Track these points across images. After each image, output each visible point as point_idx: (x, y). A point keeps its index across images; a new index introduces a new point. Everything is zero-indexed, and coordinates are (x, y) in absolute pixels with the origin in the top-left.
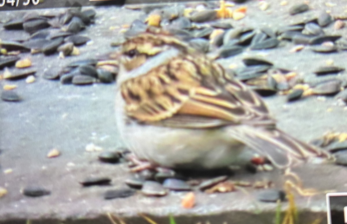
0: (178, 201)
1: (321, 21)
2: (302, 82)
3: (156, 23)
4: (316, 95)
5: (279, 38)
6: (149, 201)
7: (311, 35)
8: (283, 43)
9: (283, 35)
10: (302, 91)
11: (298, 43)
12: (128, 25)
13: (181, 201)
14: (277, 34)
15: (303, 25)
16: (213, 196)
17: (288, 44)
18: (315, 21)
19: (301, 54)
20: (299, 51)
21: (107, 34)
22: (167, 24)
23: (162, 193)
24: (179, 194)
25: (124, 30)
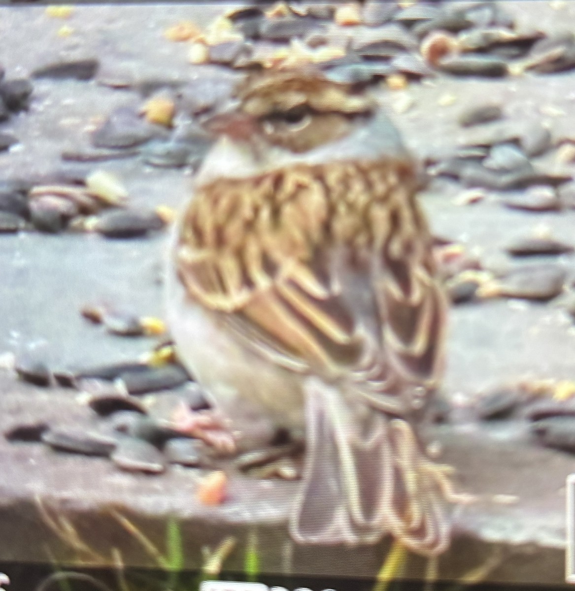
0: (189, 486)
1: (530, 142)
2: (476, 266)
3: (163, 117)
4: (506, 296)
5: (433, 171)
6: (125, 481)
7: (503, 171)
8: (439, 183)
9: (442, 167)
10: (475, 285)
11: (473, 184)
12: (100, 118)
13: (195, 488)
14: (429, 163)
15: (487, 147)
16: (267, 485)
17: (451, 187)
18: (515, 142)
19: (477, 209)
20: (474, 201)
21: (53, 132)
22: (188, 122)
23: (156, 466)
24: (193, 473)
25: (90, 128)
